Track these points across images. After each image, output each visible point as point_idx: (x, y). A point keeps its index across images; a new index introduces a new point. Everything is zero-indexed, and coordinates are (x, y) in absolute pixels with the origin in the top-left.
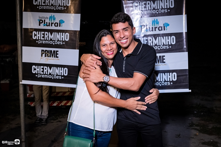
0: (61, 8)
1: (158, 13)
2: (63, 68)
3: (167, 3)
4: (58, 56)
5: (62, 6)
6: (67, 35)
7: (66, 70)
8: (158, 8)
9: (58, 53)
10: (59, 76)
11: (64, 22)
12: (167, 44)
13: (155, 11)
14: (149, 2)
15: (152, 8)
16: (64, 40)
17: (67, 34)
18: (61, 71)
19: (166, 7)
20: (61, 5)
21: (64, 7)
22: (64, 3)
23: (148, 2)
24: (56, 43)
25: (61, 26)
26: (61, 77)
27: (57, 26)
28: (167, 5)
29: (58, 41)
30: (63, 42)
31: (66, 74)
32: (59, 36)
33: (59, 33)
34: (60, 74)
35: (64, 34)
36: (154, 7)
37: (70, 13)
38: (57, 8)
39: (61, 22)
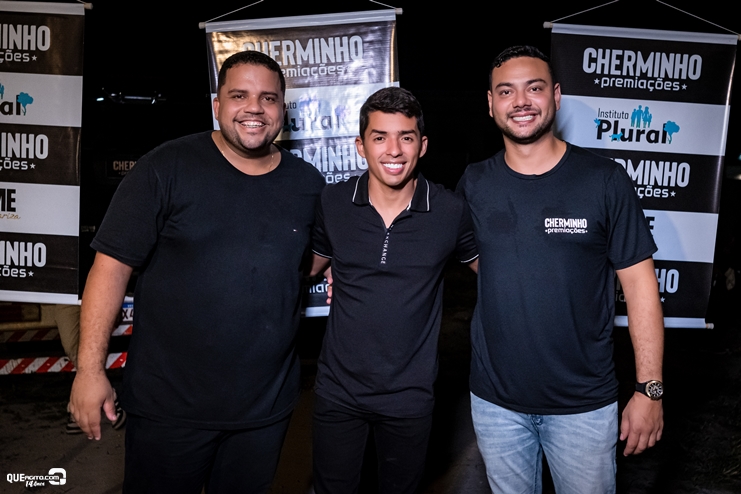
0: (22, 58)
1: (316, 76)
2: (30, 245)
3: (341, 45)
4: (13, 205)
5: (26, 51)
6: (42, 141)
7: (40, 249)
8: (318, 61)
9: (13, 196)
10: (19, 267)
11: (30, 100)
12: (346, 168)
13: (308, 69)
14: (290, 43)
15: (299, 62)
16: (31, 156)
17: (41, 137)
18: (26, 254)
19: (339, 60)
20: (19, 48)
21: (31, 53)
22: (29, 41)
23: (285, 43)
24: (7, 164)
25: (22, 113)
26: (27, 272)
27: (10, 112)
28: (342, 53)
29: (14, 158)
30: (30, 161)
31: (40, 261)
32: (15, 145)
33: (17, 135)
34: (22, 264)
35: (32, 136)
36: (305, 59)
37: (51, 72)
38: (9, 57)
39: (24, 99)
